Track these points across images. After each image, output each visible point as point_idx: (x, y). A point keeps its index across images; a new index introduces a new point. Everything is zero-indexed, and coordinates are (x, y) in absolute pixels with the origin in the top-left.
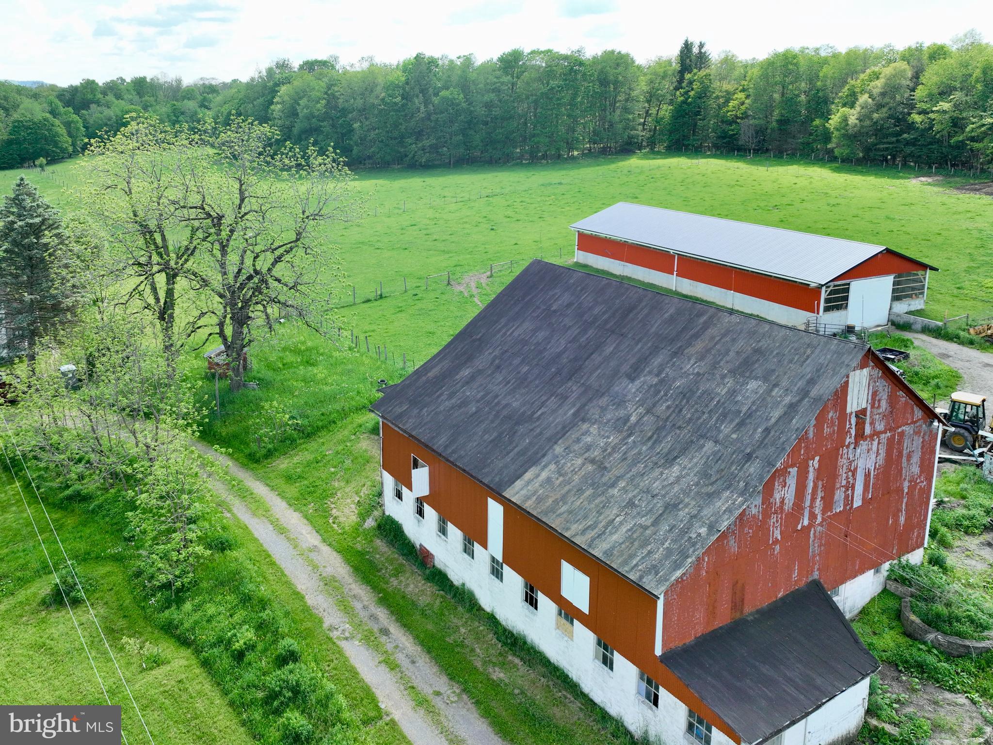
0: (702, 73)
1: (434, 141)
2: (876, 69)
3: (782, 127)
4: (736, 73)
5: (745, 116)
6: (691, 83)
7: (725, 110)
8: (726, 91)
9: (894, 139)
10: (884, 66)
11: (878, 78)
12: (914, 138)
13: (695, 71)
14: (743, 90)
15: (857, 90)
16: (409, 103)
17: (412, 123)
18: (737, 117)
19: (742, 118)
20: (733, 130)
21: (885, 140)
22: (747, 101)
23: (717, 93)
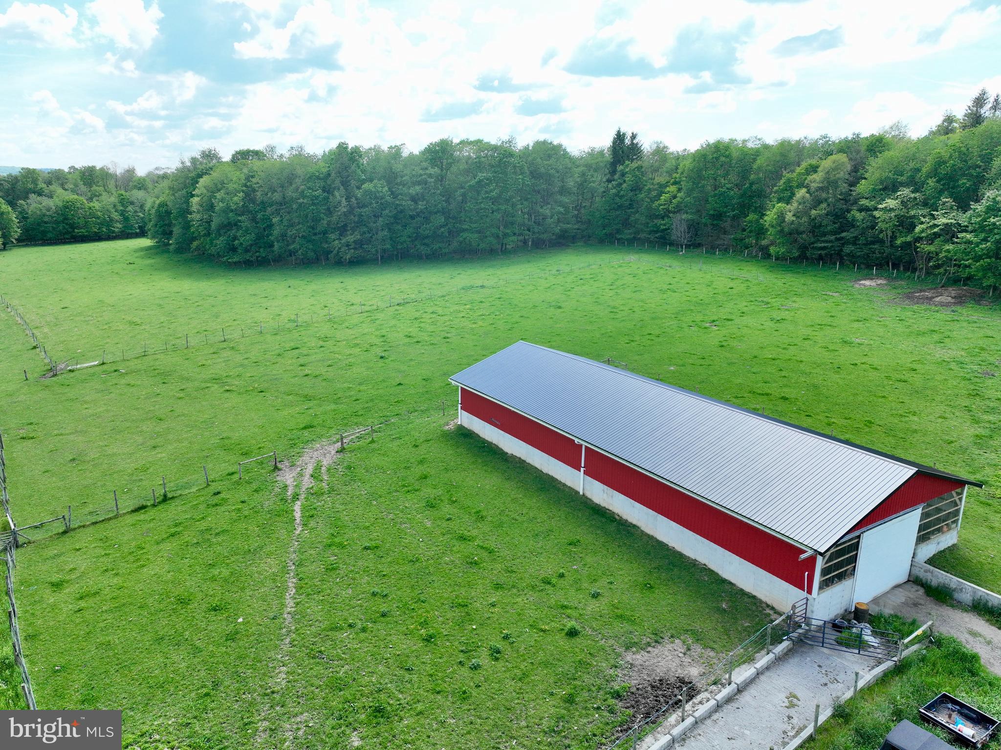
0: (634, 165)
1: (359, 237)
2: (814, 162)
3: (715, 222)
4: (669, 165)
5: (678, 210)
6: (623, 175)
7: (656, 203)
8: (658, 184)
9: (833, 238)
10: (821, 159)
11: (816, 172)
12: (854, 237)
13: (627, 162)
14: (675, 183)
15: (794, 184)
16: (331, 197)
17: (334, 218)
18: (669, 212)
19: (674, 213)
20: (665, 225)
21: (823, 239)
22: (679, 195)
23: (649, 186)
